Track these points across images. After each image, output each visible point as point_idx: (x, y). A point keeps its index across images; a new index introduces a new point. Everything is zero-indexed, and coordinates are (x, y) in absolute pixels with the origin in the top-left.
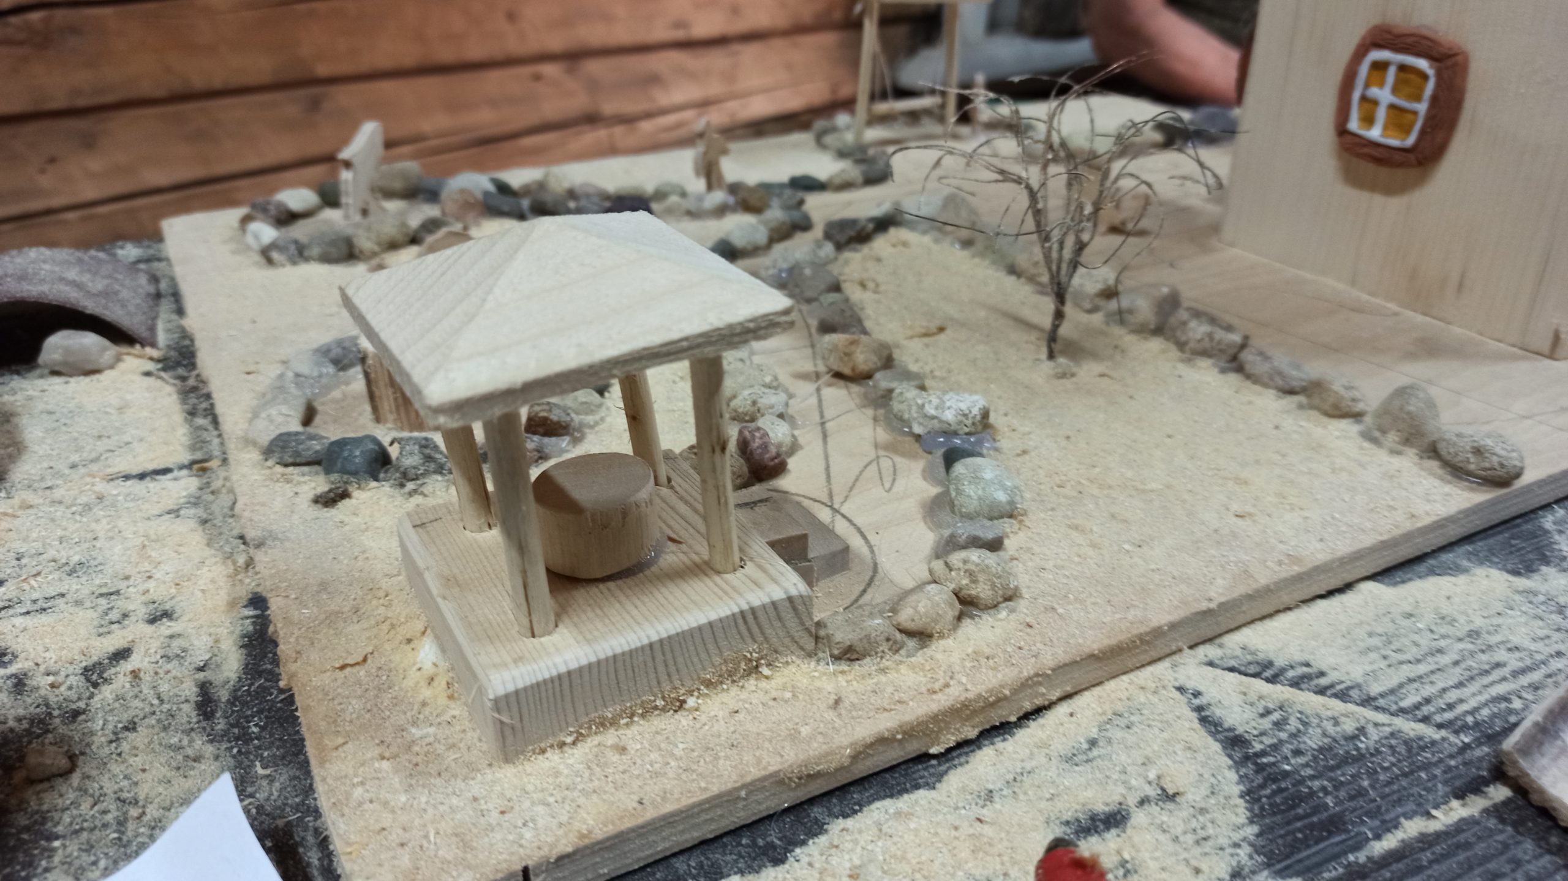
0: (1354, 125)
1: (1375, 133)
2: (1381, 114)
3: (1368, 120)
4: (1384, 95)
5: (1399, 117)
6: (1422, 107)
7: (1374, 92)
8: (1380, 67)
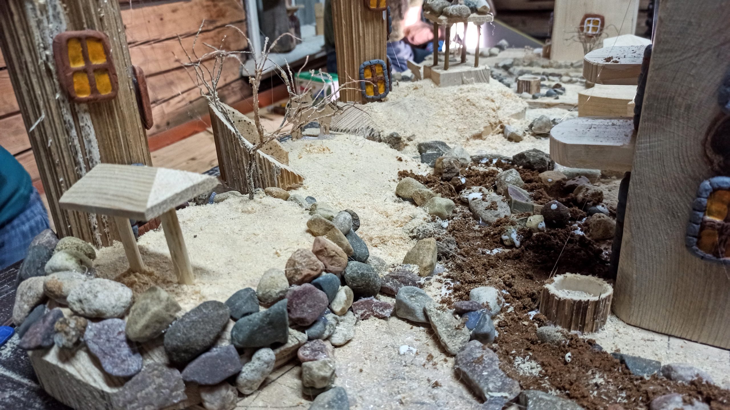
0: (585, 32)
1: (590, 32)
2: (591, 29)
3: (588, 30)
4: (591, 25)
5: (594, 29)
6: (599, 27)
7: (588, 25)
8: (589, 21)
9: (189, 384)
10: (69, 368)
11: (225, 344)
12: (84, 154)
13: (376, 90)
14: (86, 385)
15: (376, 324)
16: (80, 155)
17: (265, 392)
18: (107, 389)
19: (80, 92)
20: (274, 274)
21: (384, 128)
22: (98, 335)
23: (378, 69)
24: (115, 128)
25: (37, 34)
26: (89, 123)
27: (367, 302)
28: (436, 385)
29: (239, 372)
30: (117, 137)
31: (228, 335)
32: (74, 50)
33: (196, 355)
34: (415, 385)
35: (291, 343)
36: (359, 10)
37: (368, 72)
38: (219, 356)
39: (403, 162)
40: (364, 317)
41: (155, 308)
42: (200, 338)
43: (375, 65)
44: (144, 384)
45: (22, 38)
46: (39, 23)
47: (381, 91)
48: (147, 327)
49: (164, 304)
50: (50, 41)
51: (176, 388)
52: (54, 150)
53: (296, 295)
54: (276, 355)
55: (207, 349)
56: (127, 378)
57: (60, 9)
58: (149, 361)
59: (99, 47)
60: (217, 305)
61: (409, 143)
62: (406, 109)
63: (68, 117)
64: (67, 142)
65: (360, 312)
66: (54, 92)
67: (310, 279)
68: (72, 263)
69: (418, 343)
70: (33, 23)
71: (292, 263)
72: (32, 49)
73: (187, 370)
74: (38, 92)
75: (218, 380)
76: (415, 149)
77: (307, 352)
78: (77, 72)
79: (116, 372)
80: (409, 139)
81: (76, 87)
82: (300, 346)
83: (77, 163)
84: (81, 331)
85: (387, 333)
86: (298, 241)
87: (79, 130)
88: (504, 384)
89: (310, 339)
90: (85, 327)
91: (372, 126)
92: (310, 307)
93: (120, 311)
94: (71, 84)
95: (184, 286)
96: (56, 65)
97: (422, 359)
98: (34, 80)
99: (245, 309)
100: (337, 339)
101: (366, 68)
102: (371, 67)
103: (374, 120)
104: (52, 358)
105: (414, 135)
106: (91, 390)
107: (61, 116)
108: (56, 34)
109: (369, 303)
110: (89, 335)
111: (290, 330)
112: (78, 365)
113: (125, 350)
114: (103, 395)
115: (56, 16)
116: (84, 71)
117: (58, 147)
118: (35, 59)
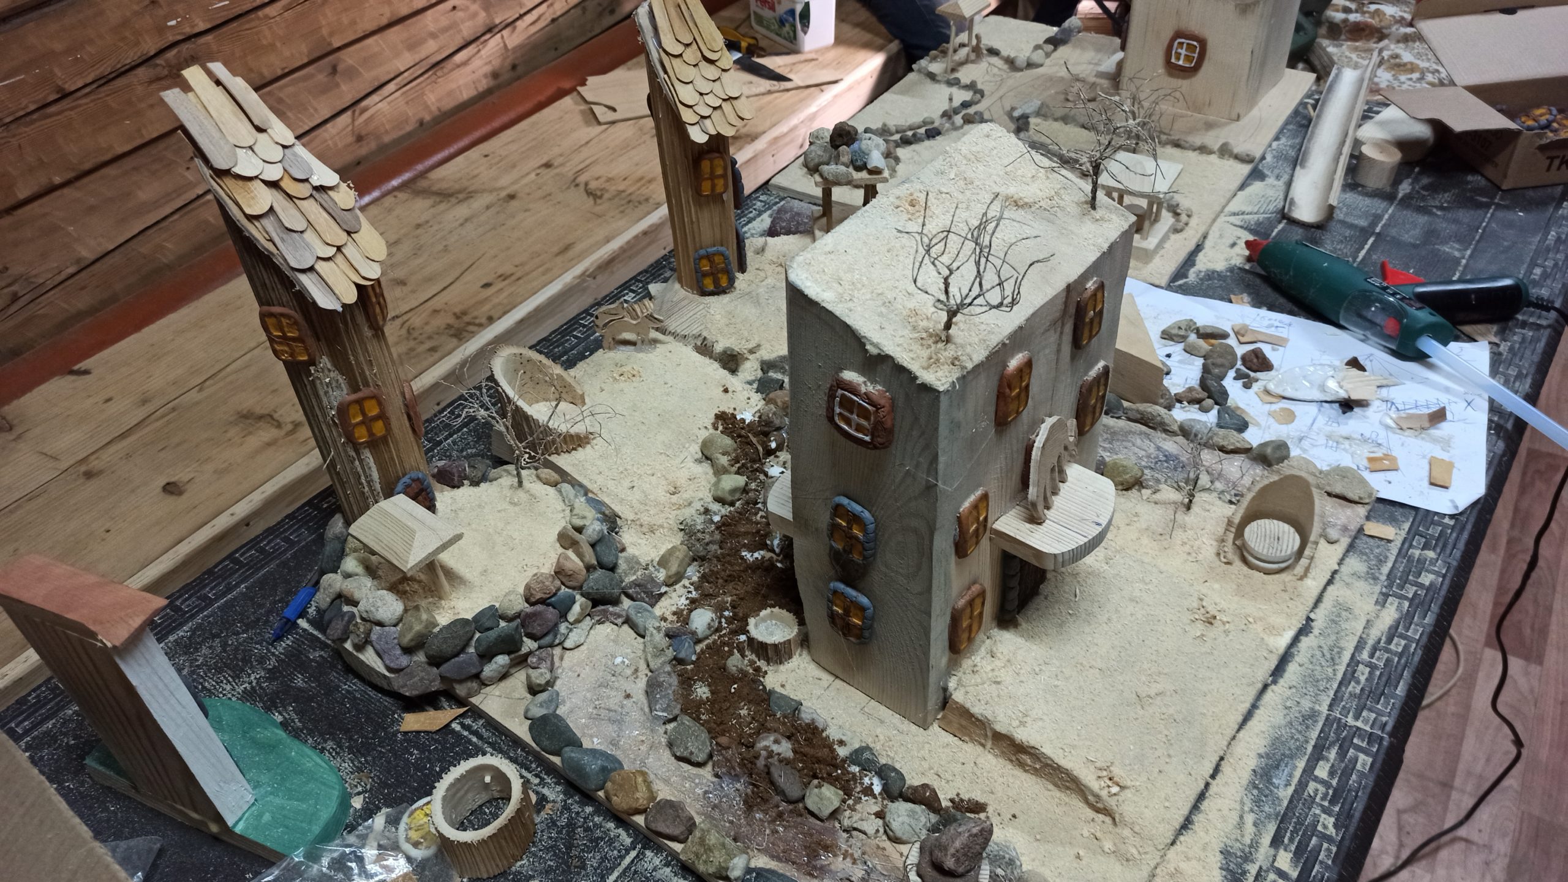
0: (1173, 60)
1: (1181, 63)
2: (1182, 57)
3: (1178, 59)
4: (1183, 52)
5: (1188, 58)
6: (1196, 55)
7: (1179, 50)
8: (1181, 44)
9: (443, 678)
10: (361, 656)
11: (472, 650)
12: (366, 477)
13: (716, 282)
14: (373, 669)
15: (609, 630)
16: (363, 478)
17: (503, 684)
18: (387, 674)
19: (360, 438)
20: (512, 597)
21: (720, 338)
22: (379, 638)
23: (717, 259)
24: (390, 452)
25: (325, 400)
26: (369, 455)
27: (604, 610)
28: (628, 696)
29: (482, 671)
30: (392, 459)
31: (473, 643)
32: (354, 409)
33: (447, 660)
34: (613, 693)
35: (524, 650)
36: (690, 193)
37: (704, 262)
38: (464, 661)
39: (730, 394)
40: (600, 622)
41: (417, 628)
42: (450, 649)
43: (714, 254)
44: (411, 675)
45: (314, 401)
46: (326, 393)
47: (724, 283)
48: (412, 640)
49: (424, 624)
50: (335, 404)
51: (434, 680)
52: (342, 472)
53: (529, 616)
54: (511, 660)
55: (457, 655)
56: (402, 670)
57: (341, 381)
58: (415, 658)
59: (374, 402)
60: (465, 622)
61: (750, 357)
62: (757, 303)
63: (353, 453)
64: (352, 469)
65: (597, 618)
66: (340, 436)
67: (542, 602)
68: (360, 570)
69: (633, 655)
70: (321, 393)
71: (528, 587)
72: (321, 408)
73: (441, 668)
74: (327, 434)
75: (463, 677)
76: (757, 365)
77: (535, 660)
78: (358, 424)
79: (392, 665)
80: (751, 352)
81: (356, 435)
82: (530, 653)
83: (361, 484)
84: (368, 633)
85: (614, 641)
86: (545, 554)
87: (361, 461)
88: (668, 705)
89: (540, 648)
90: (370, 630)
91: (705, 334)
92: (539, 625)
93: (394, 622)
94: (353, 433)
95: (443, 602)
96: (339, 419)
97: (629, 672)
98: (324, 427)
99: (488, 624)
100: (568, 644)
101: (701, 258)
102: (709, 257)
103: (709, 326)
104: (348, 646)
105: (759, 346)
106: (378, 673)
107: (346, 452)
108: (339, 398)
109: (605, 611)
110: (374, 637)
111: (525, 639)
112: (367, 655)
113: (398, 652)
114: (384, 676)
115: (339, 387)
116: (362, 423)
117: (345, 471)
118: (325, 415)
